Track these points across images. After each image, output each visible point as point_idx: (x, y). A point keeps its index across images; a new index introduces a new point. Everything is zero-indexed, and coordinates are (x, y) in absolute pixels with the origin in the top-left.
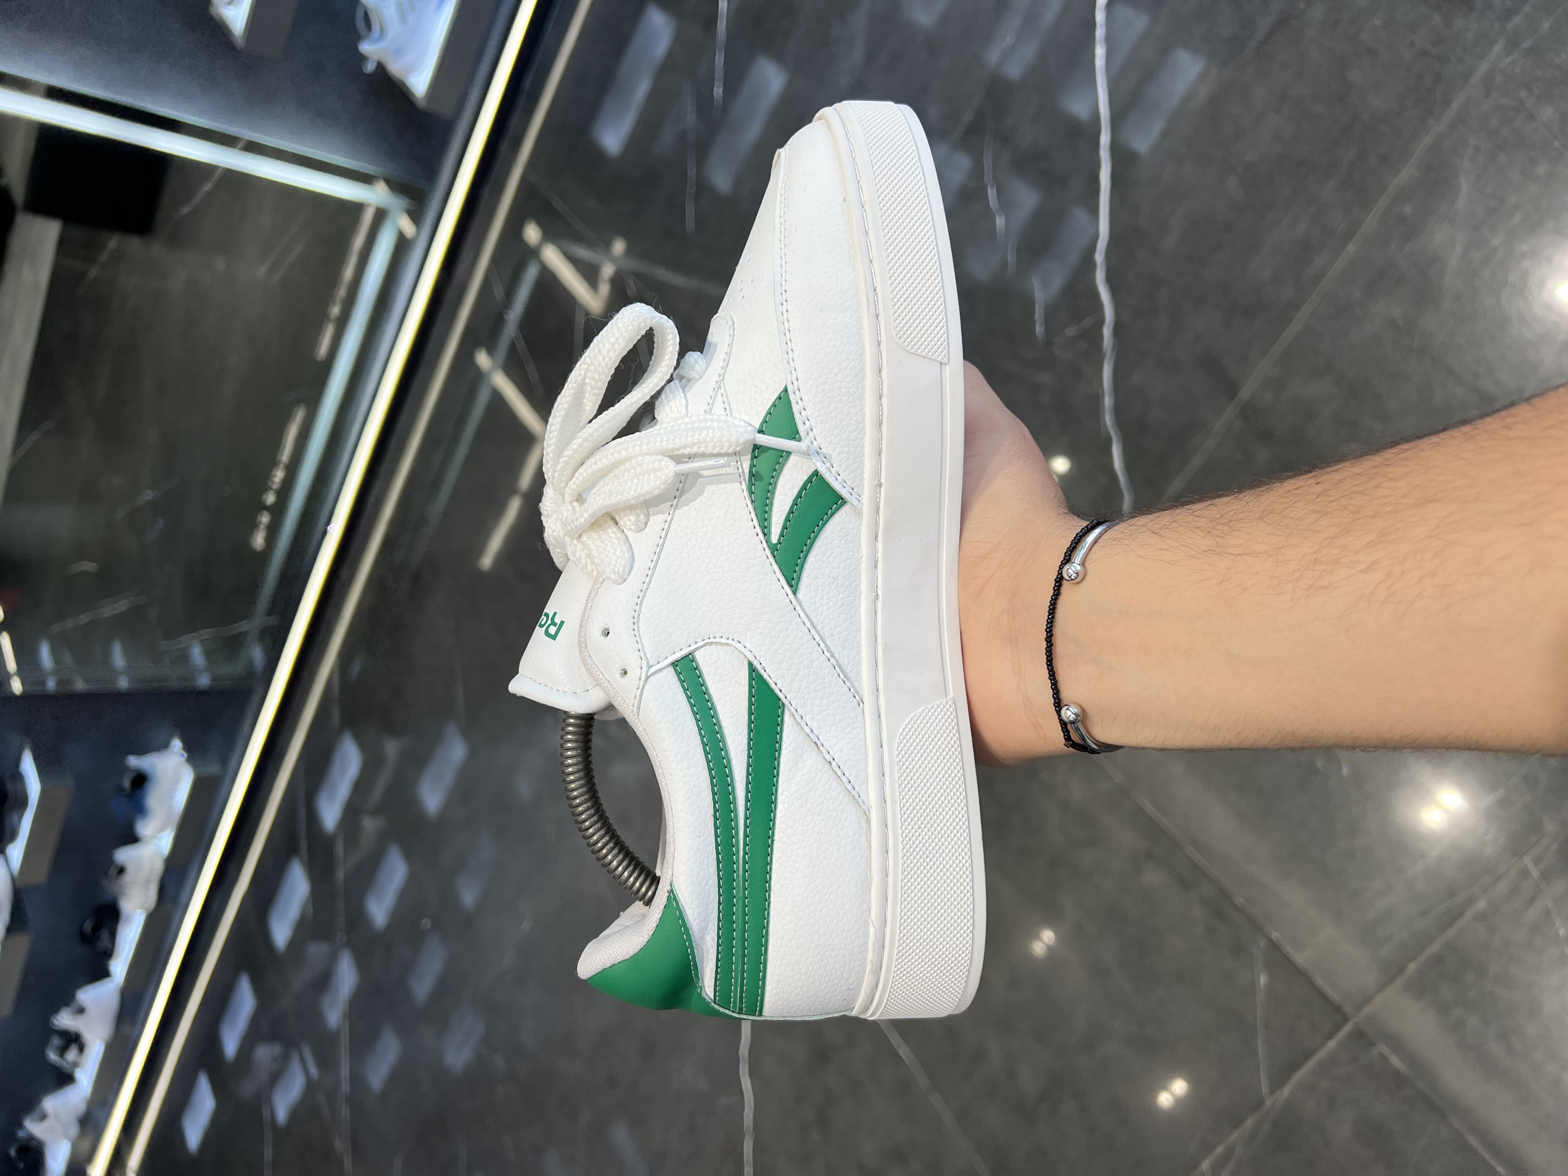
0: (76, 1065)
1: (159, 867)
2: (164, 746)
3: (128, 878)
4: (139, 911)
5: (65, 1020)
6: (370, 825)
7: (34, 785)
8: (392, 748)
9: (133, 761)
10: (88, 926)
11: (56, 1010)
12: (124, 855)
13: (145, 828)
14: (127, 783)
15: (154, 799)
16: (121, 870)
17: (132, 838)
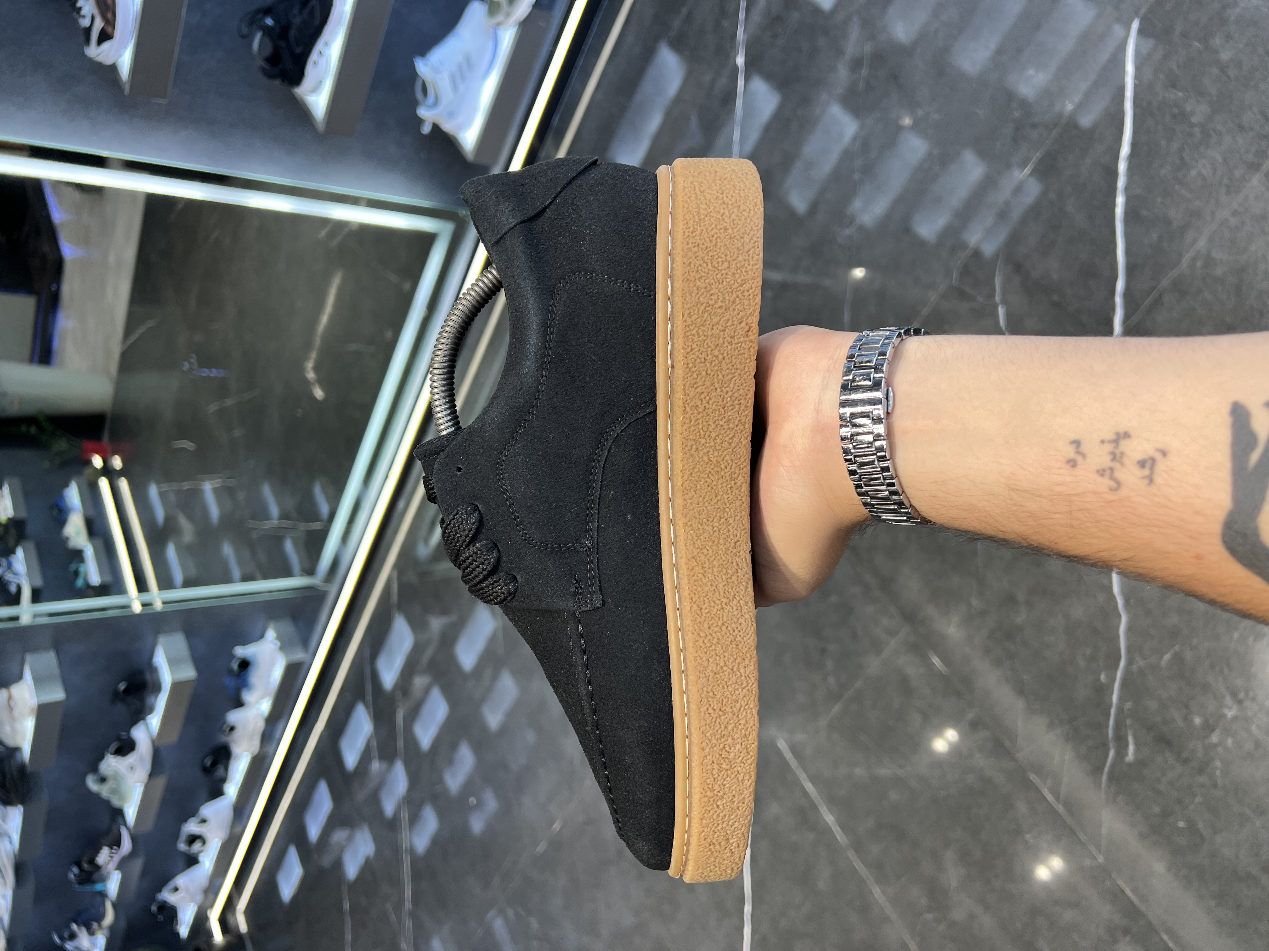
0: (201, 852)
1: (261, 725)
2: (262, 636)
3: (237, 734)
4: (246, 753)
5: (191, 827)
6: (419, 682)
7: (167, 678)
8: (436, 624)
9: (240, 651)
10: (208, 762)
11: (185, 820)
12: (234, 717)
13: (248, 697)
14: (235, 666)
15: (255, 677)
16: (232, 729)
17: (239, 703)
